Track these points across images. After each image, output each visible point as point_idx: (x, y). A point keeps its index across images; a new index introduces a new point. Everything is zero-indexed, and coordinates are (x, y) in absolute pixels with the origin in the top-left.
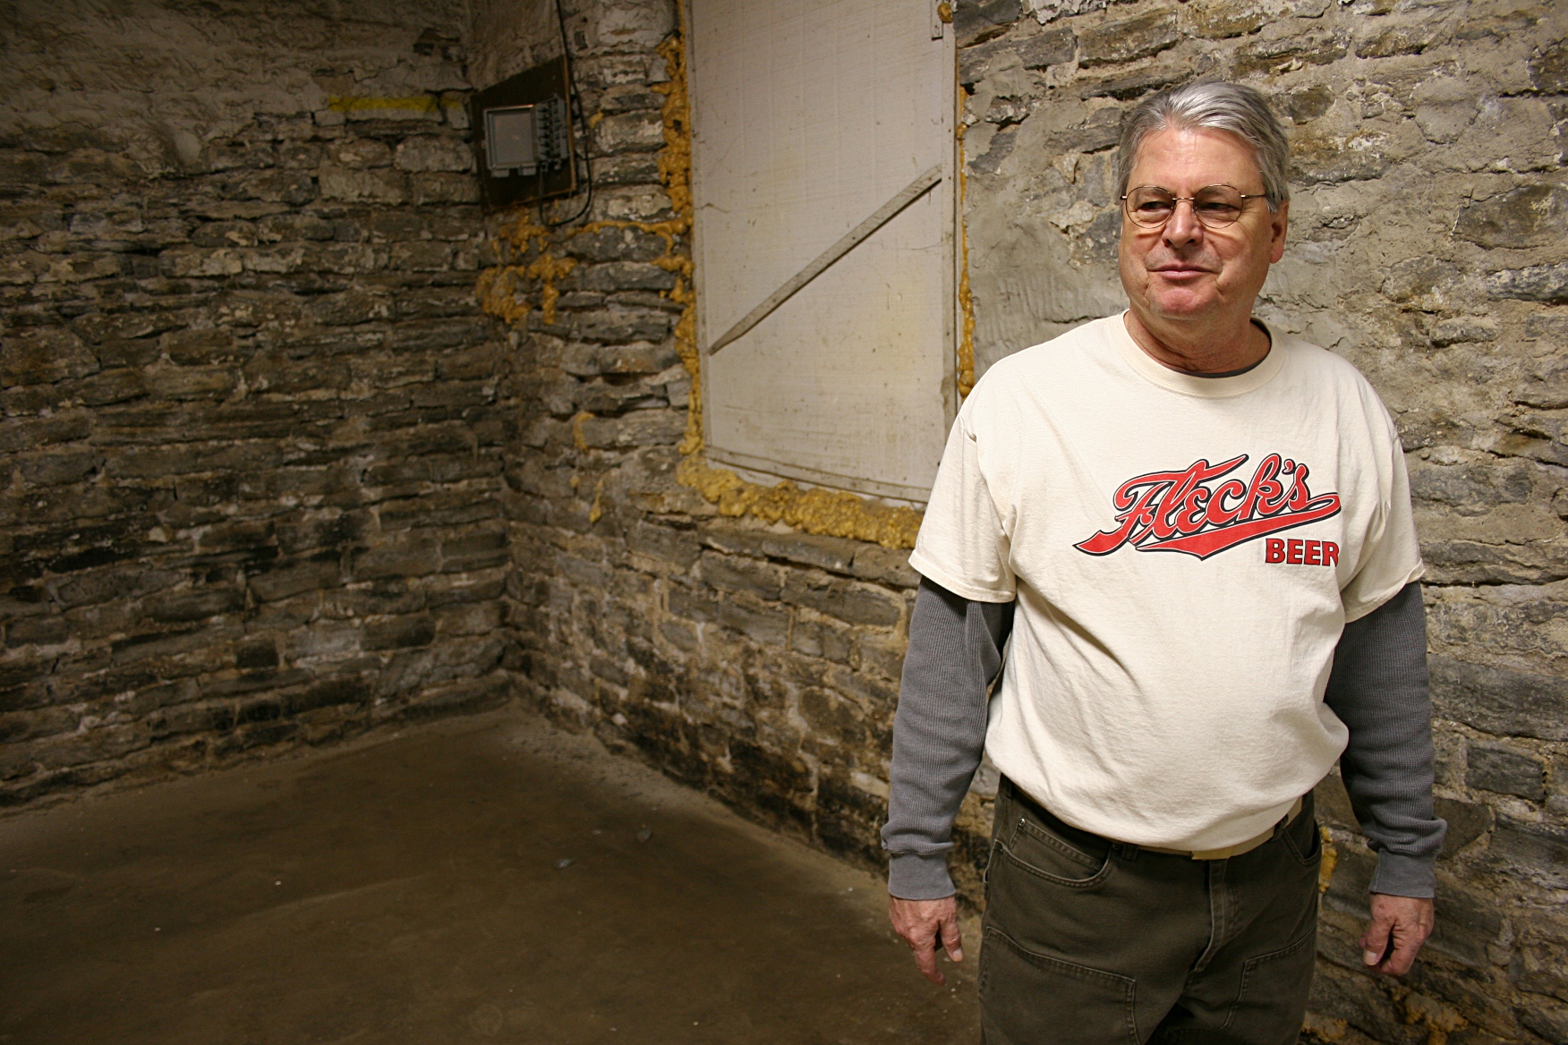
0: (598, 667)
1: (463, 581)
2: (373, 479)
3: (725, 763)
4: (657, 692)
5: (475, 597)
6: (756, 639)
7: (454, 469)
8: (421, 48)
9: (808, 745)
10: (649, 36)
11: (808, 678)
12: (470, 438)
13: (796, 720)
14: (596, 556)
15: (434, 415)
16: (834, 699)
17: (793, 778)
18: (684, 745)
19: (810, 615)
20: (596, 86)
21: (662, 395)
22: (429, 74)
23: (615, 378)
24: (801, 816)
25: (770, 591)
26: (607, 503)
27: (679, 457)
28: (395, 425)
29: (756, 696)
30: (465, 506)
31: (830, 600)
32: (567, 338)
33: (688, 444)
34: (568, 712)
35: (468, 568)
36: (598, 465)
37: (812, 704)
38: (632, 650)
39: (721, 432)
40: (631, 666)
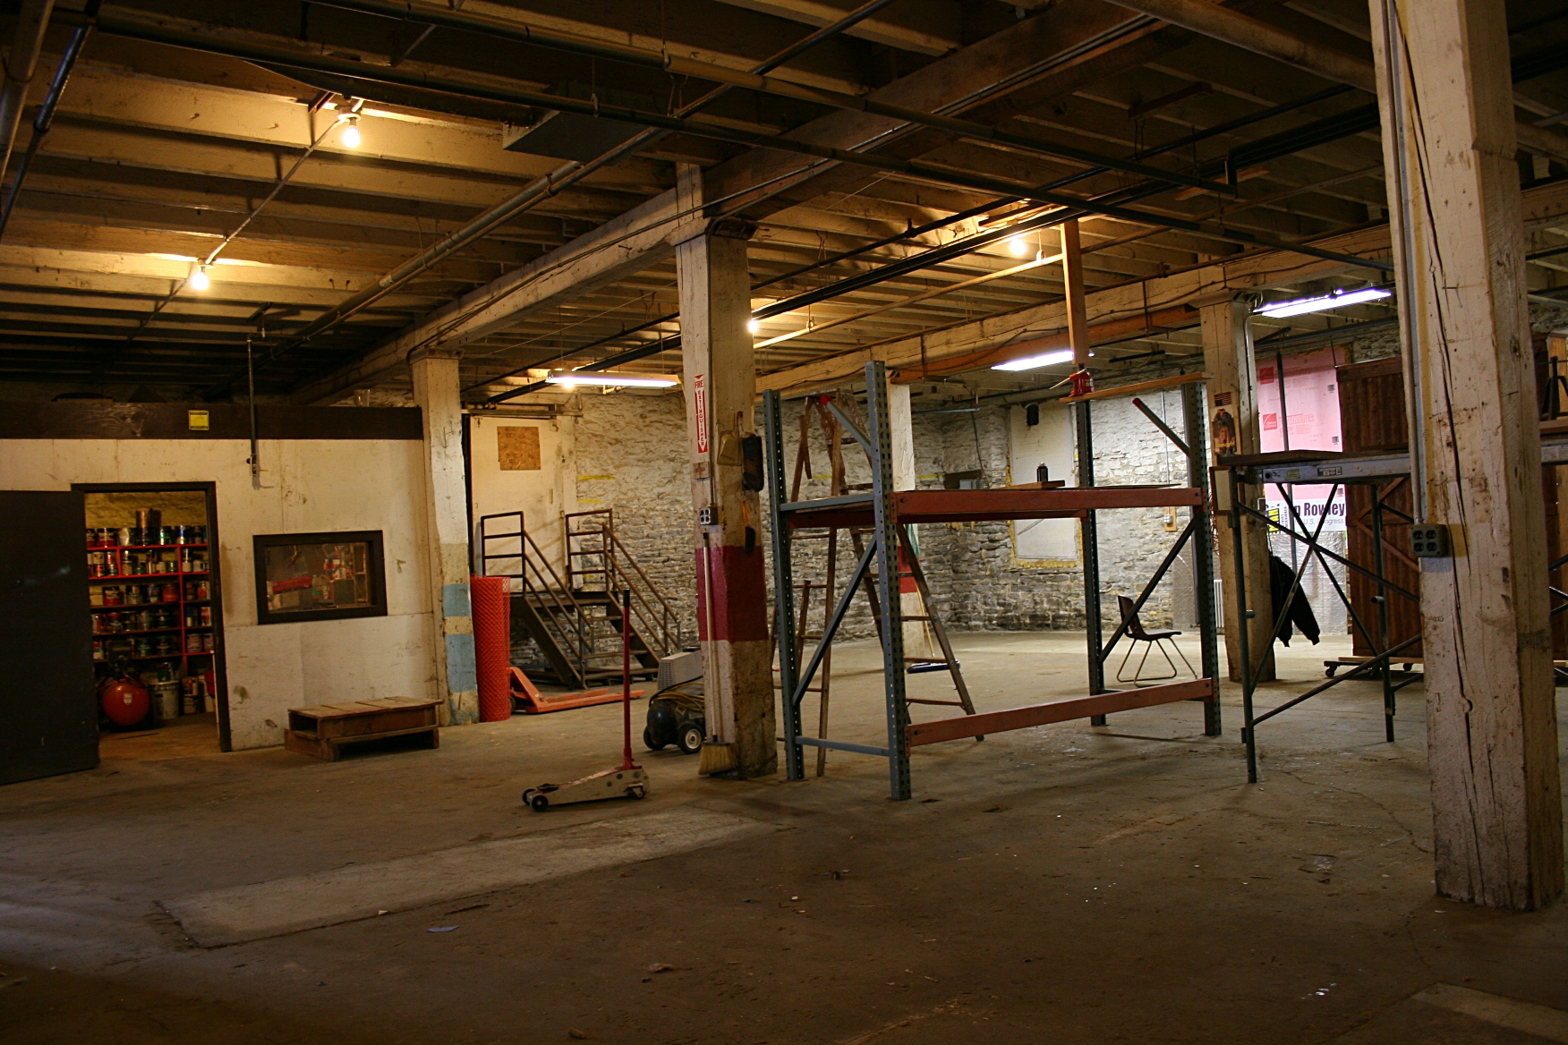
0: (986, 612)
1: (943, 596)
2: (926, 568)
3: (1028, 621)
4: (1006, 612)
5: (945, 601)
6: (1035, 591)
7: (941, 567)
8: (934, 463)
9: (1050, 610)
10: (1003, 466)
11: (1048, 596)
12: (945, 559)
13: (1046, 606)
14: (987, 584)
15: (937, 553)
16: (1055, 599)
17: (1045, 618)
18: (1015, 621)
19: (1049, 583)
20: (990, 477)
21: (1005, 545)
22: (937, 469)
23: (992, 541)
24: (1048, 625)
25: (1039, 580)
26: (991, 570)
27: (1010, 559)
28: (930, 555)
29: (1036, 603)
30: (944, 577)
31: (1052, 579)
32: (977, 533)
33: (1012, 555)
34: (976, 626)
35: (945, 593)
36: (988, 562)
37: (1050, 601)
38: (999, 604)
39: (1020, 552)
40: (998, 608)
